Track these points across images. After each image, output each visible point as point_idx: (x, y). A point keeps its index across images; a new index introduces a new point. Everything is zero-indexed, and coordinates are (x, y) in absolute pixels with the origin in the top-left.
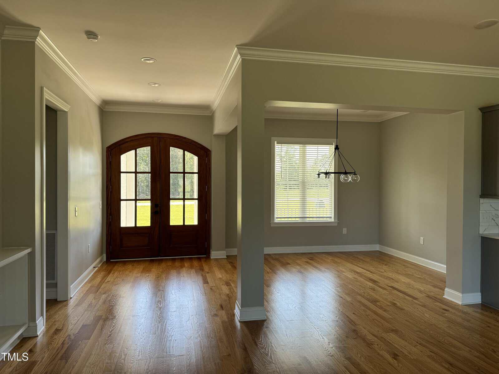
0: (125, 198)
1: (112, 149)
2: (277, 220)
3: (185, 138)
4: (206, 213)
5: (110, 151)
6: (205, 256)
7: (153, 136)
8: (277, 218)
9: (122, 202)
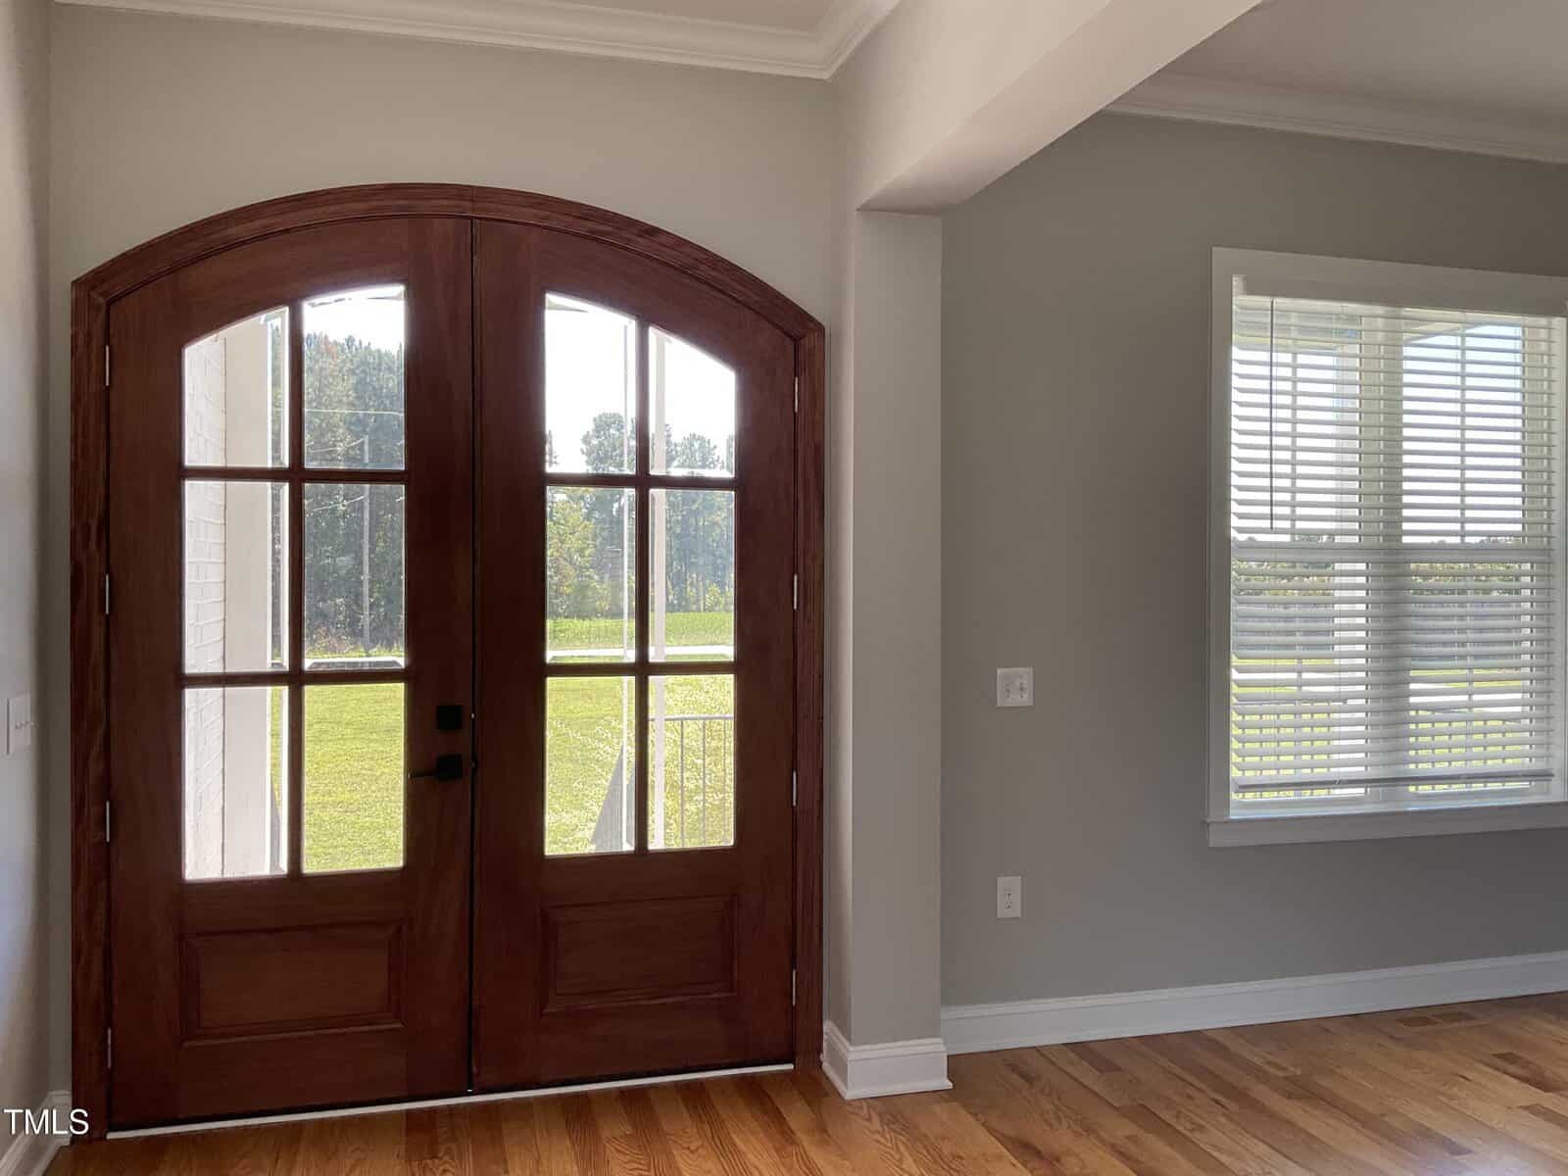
0: (216, 668)
1: (118, 298)
2: (1242, 805)
3: (652, 232)
4: (794, 766)
5: (98, 308)
6: (790, 1067)
7: (423, 206)
8: (1245, 788)
9: (190, 695)
